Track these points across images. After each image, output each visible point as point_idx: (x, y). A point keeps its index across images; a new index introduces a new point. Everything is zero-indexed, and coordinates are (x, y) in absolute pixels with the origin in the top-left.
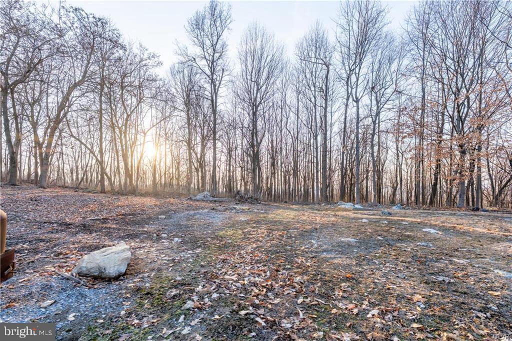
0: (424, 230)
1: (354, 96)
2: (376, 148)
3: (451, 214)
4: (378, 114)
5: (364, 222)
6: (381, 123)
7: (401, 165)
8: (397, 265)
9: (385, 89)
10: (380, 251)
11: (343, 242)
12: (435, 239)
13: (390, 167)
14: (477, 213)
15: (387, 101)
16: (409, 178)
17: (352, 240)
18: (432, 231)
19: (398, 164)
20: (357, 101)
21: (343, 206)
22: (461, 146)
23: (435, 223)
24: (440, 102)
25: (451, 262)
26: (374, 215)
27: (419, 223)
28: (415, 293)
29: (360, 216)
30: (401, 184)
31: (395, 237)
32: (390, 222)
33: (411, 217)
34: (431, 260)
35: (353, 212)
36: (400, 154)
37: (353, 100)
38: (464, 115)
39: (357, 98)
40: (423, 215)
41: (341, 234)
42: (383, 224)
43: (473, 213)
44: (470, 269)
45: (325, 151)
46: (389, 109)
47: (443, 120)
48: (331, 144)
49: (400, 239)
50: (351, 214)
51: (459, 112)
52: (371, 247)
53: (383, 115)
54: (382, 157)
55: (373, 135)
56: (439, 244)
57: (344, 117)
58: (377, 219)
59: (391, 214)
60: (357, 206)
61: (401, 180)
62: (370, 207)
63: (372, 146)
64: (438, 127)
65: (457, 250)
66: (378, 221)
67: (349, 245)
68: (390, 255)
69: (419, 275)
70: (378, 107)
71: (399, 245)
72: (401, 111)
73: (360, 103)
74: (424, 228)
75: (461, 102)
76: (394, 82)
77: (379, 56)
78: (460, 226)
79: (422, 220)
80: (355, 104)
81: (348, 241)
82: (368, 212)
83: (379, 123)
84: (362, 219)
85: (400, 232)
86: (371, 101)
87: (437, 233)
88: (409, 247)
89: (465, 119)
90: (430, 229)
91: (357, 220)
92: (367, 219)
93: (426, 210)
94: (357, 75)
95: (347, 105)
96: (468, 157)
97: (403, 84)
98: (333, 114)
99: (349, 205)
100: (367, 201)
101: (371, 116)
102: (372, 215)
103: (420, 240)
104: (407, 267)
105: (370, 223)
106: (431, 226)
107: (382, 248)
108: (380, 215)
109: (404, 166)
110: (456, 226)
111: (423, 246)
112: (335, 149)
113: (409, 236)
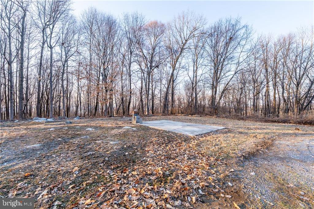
0: (87, 129)
1: (49, 43)
2: (65, 82)
3: (101, 120)
4: (66, 61)
5: (52, 131)
6: (68, 67)
7: (81, 94)
8: (68, 153)
9: (71, 48)
10: (58, 148)
11: (27, 149)
12: (91, 133)
13: (74, 94)
14: (111, 118)
15: (72, 55)
16: (85, 102)
17: (37, 145)
18: (90, 129)
19: (79, 93)
20: (51, 47)
21: (37, 121)
22: (106, 88)
23: (93, 125)
24: (98, 65)
25: (95, 143)
26: (60, 124)
27: (85, 126)
28: (75, 167)
29: (49, 126)
30: (81, 105)
31: (70, 136)
32: (69, 128)
33: (83, 123)
34: (87, 145)
35: (45, 124)
36: (80, 88)
37: (48, 46)
38: (107, 74)
39: (51, 46)
40: (89, 121)
41: (27, 143)
42: (64, 129)
43: (109, 118)
44: (102, 144)
45: (21, 77)
46: (73, 61)
47: (100, 74)
48: (28, 72)
49: (72, 137)
50: (42, 126)
51: (105, 72)
52: (52, 147)
53: (69, 63)
54: (70, 88)
55: (63, 73)
56: (92, 135)
57: (40, 55)
58: (61, 127)
59: (71, 123)
60: (49, 120)
61: (81, 103)
62: (60, 119)
63: (62, 80)
64: (97, 77)
65: (98, 137)
66: (62, 128)
67: (34, 150)
68: (65, 148)
69: (79, 155)
70: (66, 57)
71: (71, 141)
72: (80, 64)
73: (53, 50)
74: (87, 128)
75: (105, 68)
76: (76, 46)
77: (67, 26)
78: (102, 125)
79: (87, 124)
80: (49, 49)
81: (33, 147)
82: (57, 123)
83: (67, 67)
84: (51, 128)
85: (74, 132)
86: (62, 51)
87: (93, 130)
88: (76, 141)
89: (107, 76)
90: (89, 129)
91: (46, 129)
92: (54, 128)
93: (91, 118)
94: (51, 30)
95: (43, 47)
96: (108, 93)
97: (81, 49)
98: (30, 50)
99: (42, 120)
100: (59, 115)
101: (62, 61)
102: (59, 125)
103: (84, 135)
104: (74, 153)
105: (56, 130)
106: (91, 127)
107: (60, 145)
108: (64, 124)
109: (82, 95)
110: (101, 125)
111: (84, 138)
112: (32, 77)
113: (78, 134)
